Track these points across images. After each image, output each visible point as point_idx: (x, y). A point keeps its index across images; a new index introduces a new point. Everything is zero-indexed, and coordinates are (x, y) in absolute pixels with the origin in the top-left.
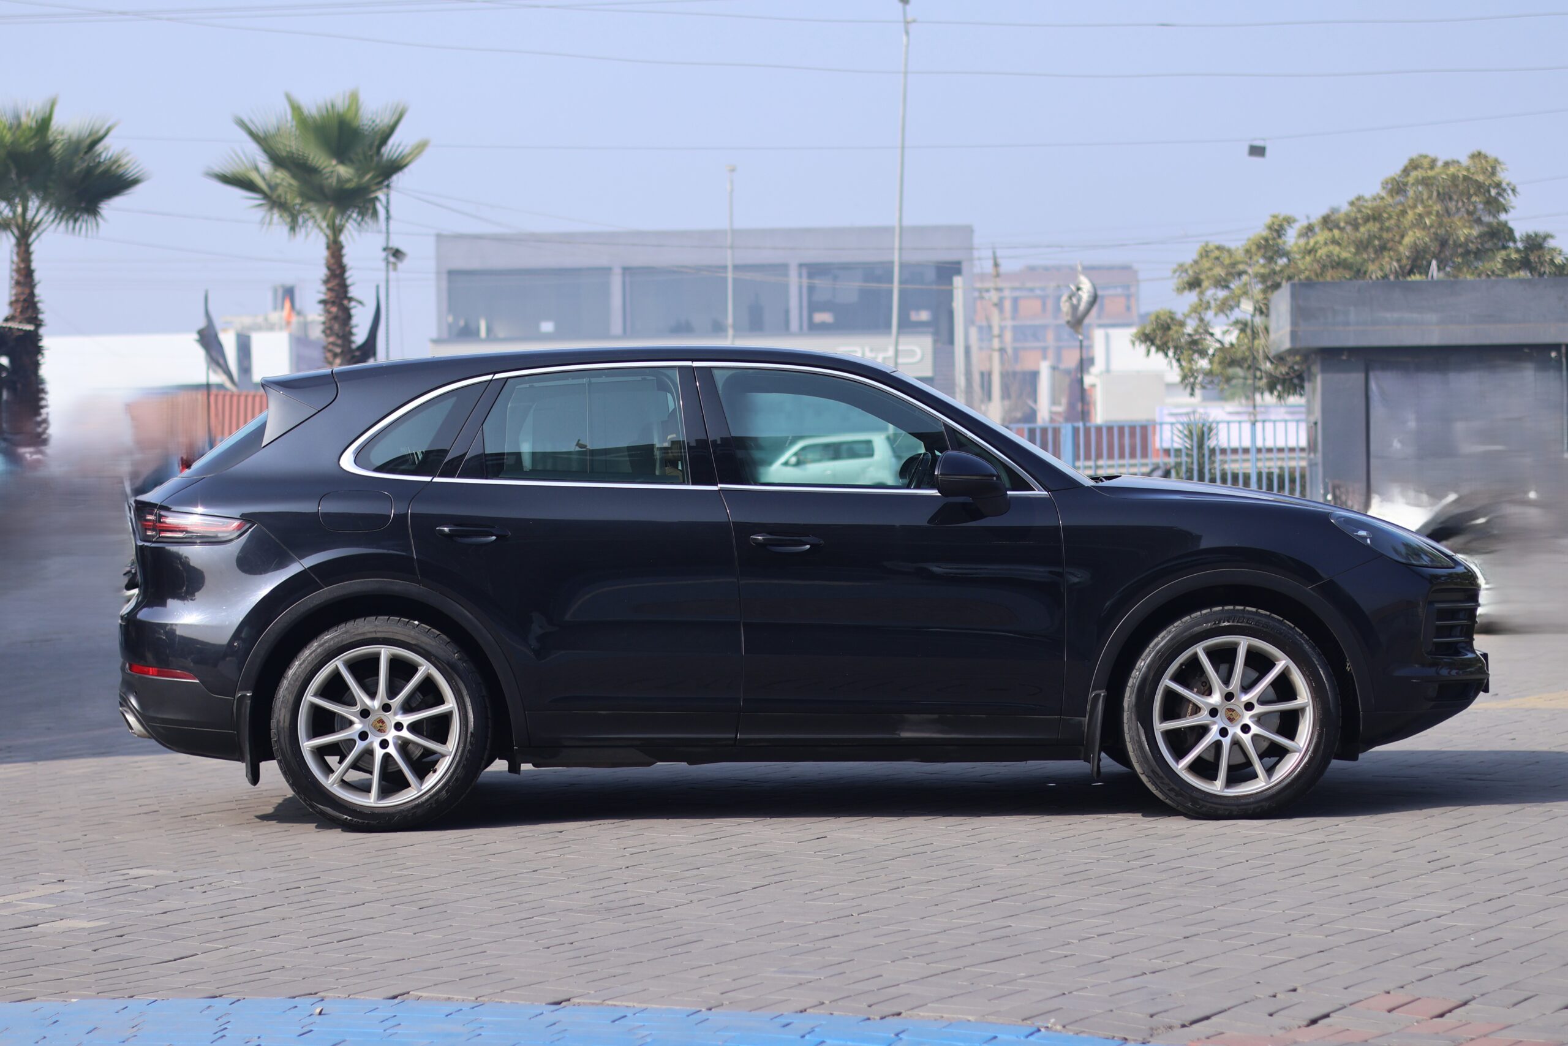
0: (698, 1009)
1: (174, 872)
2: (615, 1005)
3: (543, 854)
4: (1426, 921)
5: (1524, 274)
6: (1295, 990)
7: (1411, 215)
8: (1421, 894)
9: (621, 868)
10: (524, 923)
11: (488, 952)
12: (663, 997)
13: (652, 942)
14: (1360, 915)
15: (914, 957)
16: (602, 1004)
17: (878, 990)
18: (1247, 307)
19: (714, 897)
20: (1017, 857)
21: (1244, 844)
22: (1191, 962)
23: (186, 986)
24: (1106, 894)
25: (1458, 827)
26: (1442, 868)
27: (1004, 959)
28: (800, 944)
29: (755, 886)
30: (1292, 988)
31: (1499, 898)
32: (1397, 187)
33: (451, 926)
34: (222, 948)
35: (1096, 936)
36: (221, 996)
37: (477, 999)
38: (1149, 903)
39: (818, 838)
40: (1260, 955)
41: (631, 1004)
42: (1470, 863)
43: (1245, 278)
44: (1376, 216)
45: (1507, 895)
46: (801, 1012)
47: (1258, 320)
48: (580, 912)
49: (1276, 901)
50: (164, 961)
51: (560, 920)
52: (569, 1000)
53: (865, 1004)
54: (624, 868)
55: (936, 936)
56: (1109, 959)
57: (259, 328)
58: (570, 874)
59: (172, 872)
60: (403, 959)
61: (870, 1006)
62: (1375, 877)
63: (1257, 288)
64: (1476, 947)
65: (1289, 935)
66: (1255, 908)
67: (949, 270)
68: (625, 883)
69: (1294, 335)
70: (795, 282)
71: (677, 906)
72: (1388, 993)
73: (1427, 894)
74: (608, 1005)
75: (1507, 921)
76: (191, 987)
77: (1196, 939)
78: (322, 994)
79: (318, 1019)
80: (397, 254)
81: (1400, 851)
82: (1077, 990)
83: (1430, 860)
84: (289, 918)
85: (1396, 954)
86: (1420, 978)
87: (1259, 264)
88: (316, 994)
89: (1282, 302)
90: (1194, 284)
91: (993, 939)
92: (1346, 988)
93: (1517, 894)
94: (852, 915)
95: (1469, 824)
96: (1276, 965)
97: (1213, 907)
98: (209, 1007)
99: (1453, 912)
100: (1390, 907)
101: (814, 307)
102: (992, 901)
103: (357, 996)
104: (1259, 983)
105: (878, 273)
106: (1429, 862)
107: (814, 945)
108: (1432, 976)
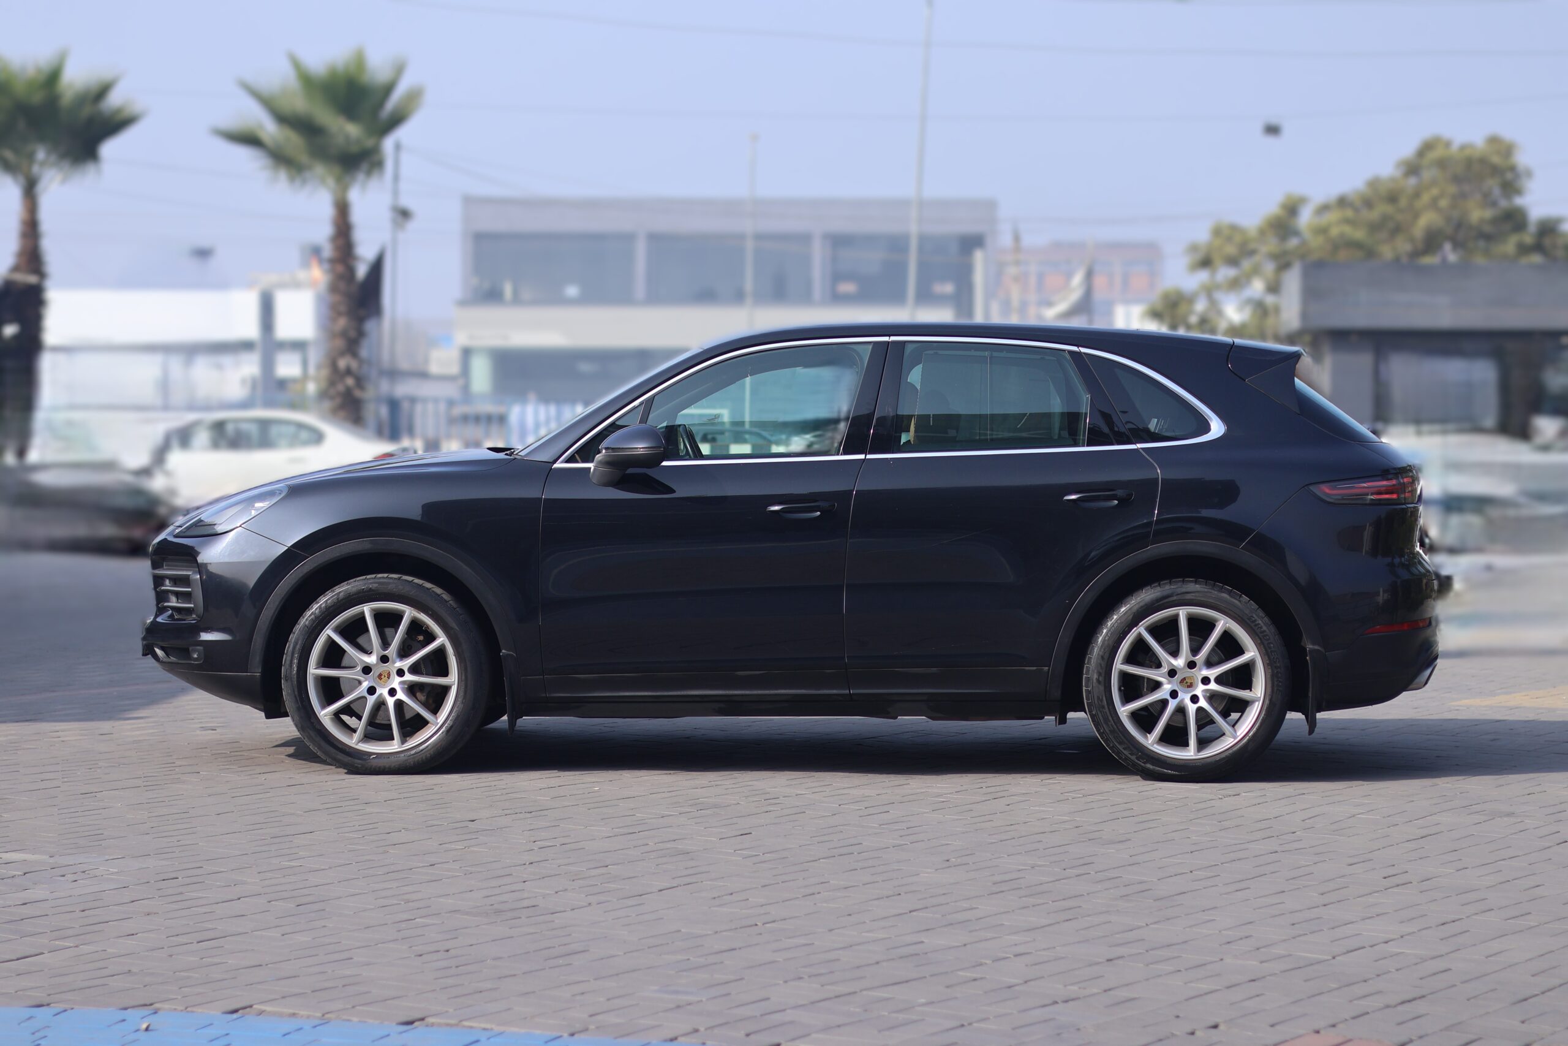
0: (559, 1034)
1: (51, 857)
2: (471, 1027)
3: (447, 845)
4: (1371, 946)
5: (1536, 259)
6: (1215, 1027)
7: (1426, 198)
8: (1370, 915)
9: (524, 864)
10: (403, 925)
11: (355, 958)
12: (526, 1018)
13: (534, 951)
14: (1301, 938)
15: (810, 977)
16: (456, 1025)
17: (762, 1015)
18: (1257, 287)
19: (615, 900)
20: (948, 861)
21: (1191, 852)
22: (1110, 990)
23: (16, 992)
24: (1033, 906)
25: (1422, 838)
26: (1398, 886)
27: (907, 982)
28: (691, 958)
29: (662, 888)
30: (1213, 1024)
31: (1454, 921)
32: (1412, 168)
33: (324, 926)
34: (71, 947)
35: (1012, 956)
36: (48, 1005)
37: (323, 1015)
38: (1077, 918)
39: (742, 835)
40: (1185, 983)
41: (488, 1026)
42: (1428, 880)
43: (1257, 258)
44: (1392, 198)
45: (1463, 918)
46: (672, 1040)
47: (1270, 300)
48: (467, 913)
49: (1215, 920)
50: (5, 960)
51: (443, 922)
52: (422, 1019)
53: (743, 1032)
54: (527, 863)
55: (841, 952)
56: (1021, 984)
57: (284, 286)
58: (467, 870)
59: (48, 857)
60: (260, 965)
61: (748, 1035)
62: (1325, 893)
63: (1269, 268)
64: (1421, 979)
65: (1222, 960)
66: (1190, 927)
67: (971, 243)
68: (524, 882)
69: (1304, 315)
70: (818, 254)
71: (574, 909)
72: (1318, 1032)
73: (1377, 915)
74: (464, 1027)
75: (1459, 950)
76: (21, 993)
77: (1120, 962)
78: (157, 1006)
79: (142, 1035)
80: (404, 214)
81: (1355, 864)
82: (979, 1021)
83: (1386, 876)
84: (155, 914)
85: (1334, 986)
86: (1354, 1014)
87: (1271, 245)
88: (151, 1005)
89: (1293, 281)
90: (1206, 263)
91: (901, 957)
92: (1272, 1026)
93: (1474, 917)
94: (756, 925)
95: (1434, 834)
96: (1201, 995)
97: (1145, 925)
98: (30, 1018)
99: (1402, 937)
100: (1336, 930)
101: (837, 277)
102: (910, 912)
103: (194, 1009)
104: (1178, 1017)
105: (897, 244)
106: (1385, 878)
107: (706, 959)
108: (1368, 1013)
